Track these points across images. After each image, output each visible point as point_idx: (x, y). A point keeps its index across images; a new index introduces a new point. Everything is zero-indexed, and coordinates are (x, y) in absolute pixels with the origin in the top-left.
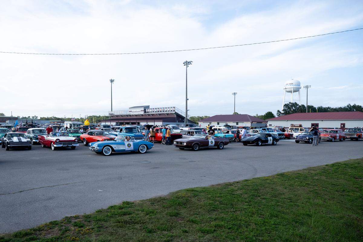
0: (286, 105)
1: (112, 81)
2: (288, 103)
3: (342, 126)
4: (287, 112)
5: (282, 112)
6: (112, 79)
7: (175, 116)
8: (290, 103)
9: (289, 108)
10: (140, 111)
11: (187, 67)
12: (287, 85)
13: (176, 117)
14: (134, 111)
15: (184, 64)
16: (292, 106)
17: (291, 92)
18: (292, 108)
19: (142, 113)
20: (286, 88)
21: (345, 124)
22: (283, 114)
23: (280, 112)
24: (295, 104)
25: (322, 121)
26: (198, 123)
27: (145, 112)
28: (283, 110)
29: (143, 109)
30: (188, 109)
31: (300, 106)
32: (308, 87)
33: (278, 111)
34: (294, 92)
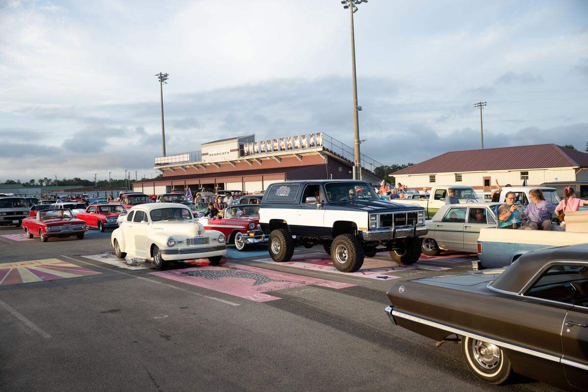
1: (163, 78)
6: (163, 73)
7: (324, 160)
10: (229, 151)
11: (353, 12)
13: (326, 162)
14: (214, 153)
15: (345, 5)
19: (235, 156)
26: (394, 179)
27: (242, 154)
29: (235, 145)
30: (361, 139)
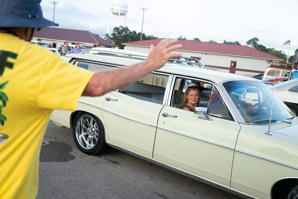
0: (116, 29)
2: (119, 27)
3: (232, 64)
4: (117, 38)
5: (111, 37)
8: (121, 26)
9: (119, 33)
12: (115, 6)
16: (122, 31)
17: (117, 14)
18: (122, 33)
20: (112, 9)
21: (236, 62)
22: (111, 39)
23: (109, 37)
24: (126, 29)
25: (206, 54)
28: (113, 34)
31: (131, 32)
32: (145, 9)
33: (107, 35)
34: (121, 15)
